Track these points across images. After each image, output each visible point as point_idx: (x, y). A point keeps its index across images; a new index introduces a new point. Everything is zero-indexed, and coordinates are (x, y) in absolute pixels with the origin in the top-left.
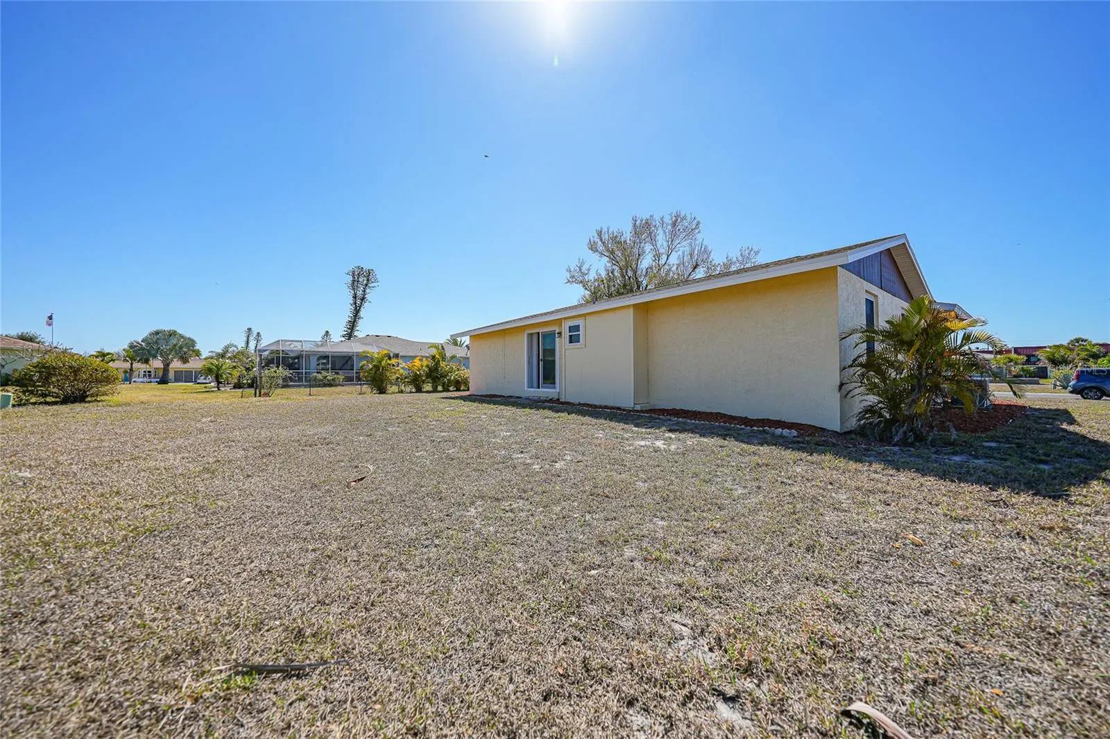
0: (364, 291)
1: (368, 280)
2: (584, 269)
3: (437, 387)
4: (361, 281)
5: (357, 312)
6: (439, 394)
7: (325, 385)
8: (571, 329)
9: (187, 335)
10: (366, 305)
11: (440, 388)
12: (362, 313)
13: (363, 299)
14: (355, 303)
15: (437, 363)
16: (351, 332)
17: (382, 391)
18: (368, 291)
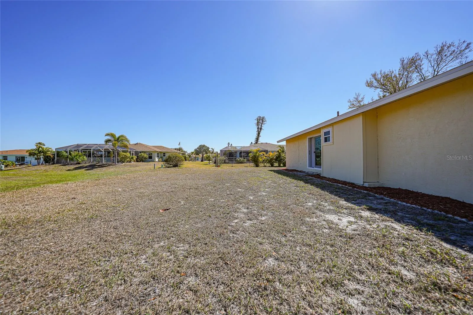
0: (261, 126)
1: (263, 121)
2: (360, 99)
3: (280, 165)
4: (260, 122)
5: (259, 134)
6: (281, 168)
7: (240, 163)
8: (326, 134)
9: (207, 146)
10: (262, 131)
11: (282, 165)
12: (261, 134)
13: (261, 129)
14: (258, 131)
15: (280, 153)
16: (257, 142)
17: (257, 166)
18: (263, 125)
